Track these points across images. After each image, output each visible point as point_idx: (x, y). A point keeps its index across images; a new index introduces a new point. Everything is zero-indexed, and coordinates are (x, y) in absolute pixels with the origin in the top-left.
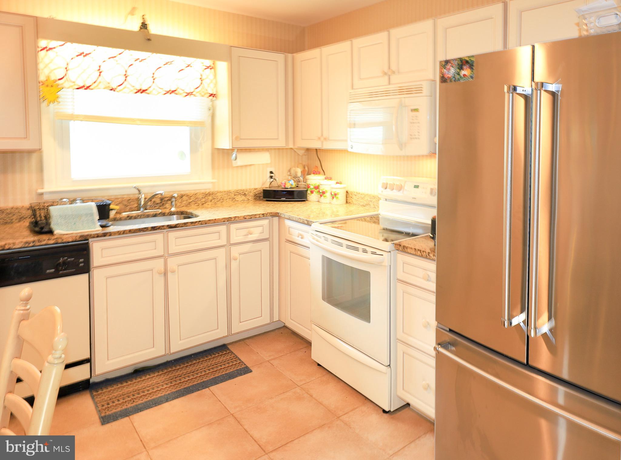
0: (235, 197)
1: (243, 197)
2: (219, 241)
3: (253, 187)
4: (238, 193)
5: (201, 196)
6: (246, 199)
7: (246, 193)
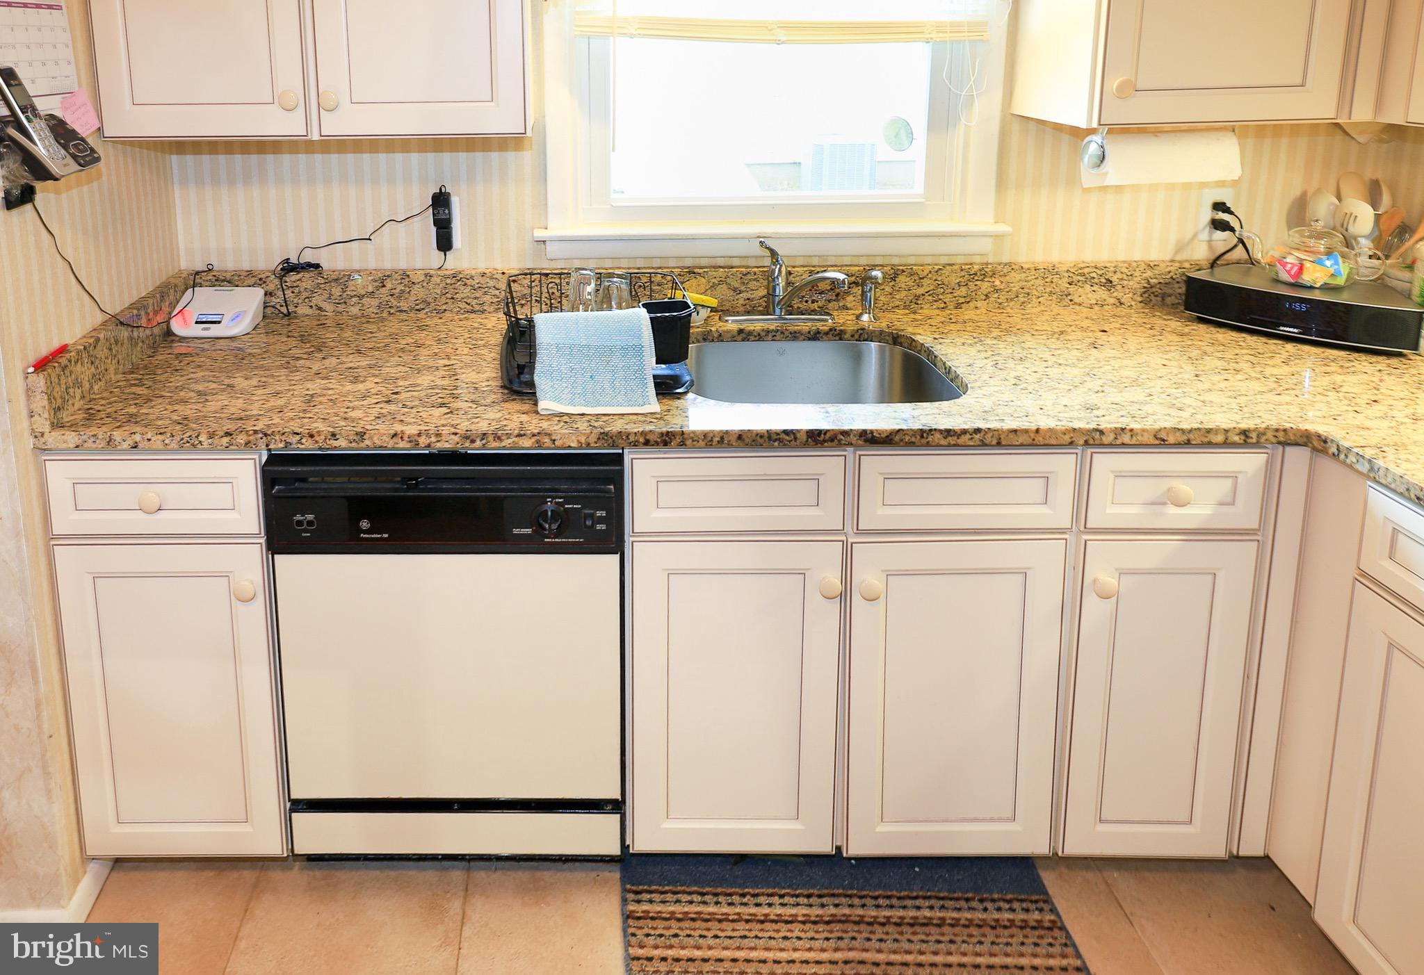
0: (1072, 289)
1: (1102, 293)
2: (1044, 510)
3: (1138, 255)
4: (1083, 276)
5: (954, 280)
6: (1112, 301)
7: (1115, 279)
